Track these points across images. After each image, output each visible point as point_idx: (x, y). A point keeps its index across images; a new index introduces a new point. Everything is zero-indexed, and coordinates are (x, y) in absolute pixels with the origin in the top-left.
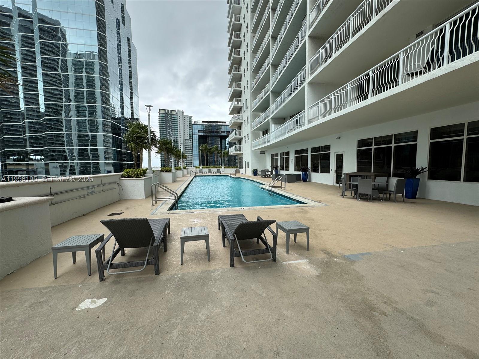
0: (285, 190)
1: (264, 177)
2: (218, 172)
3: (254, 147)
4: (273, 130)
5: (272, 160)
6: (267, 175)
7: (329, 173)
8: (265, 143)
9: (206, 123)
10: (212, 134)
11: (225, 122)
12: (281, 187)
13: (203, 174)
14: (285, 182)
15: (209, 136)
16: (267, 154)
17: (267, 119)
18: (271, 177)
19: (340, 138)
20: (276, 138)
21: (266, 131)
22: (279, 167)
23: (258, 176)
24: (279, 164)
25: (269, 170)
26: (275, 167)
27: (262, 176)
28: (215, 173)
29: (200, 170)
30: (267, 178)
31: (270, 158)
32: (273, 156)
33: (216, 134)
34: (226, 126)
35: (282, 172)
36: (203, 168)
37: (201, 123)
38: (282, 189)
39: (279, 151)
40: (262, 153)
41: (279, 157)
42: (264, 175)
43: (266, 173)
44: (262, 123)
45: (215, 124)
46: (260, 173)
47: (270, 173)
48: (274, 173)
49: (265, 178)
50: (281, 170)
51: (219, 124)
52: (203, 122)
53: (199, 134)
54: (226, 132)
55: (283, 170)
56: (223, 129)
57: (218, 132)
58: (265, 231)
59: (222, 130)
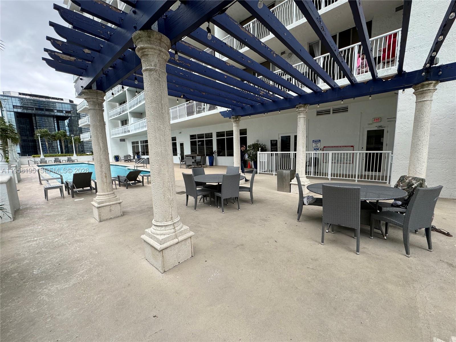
0: (147, 168)
1: (127, 161)
2: (69, 160)
3: (113, 135)
4: (132, 122)
5: (133, 147)
6: (130, 160)
7: (177, 155)
8: (125, 132)
9: (28, 97)
10: (39, 112)
11: (62, 99)
12: (144, 166)
13: (46, 163)
14: (146, 164)
15: (35, 115)
16: (127, 141)
17: (125, 112)
18: (134, 162)
19: (181, 133)
20: (135, 129)
21: (125, 122)
22: (141, 152)
23: (121, 161)
24: (140, 150)
25: (131, 156)
26: (136, 153)
27: (126, 161)
28: (64, 161)
29: (41, 159)
30: (131, 163)
31: (131, 145)
32: (133, 143)
33: (47, 113)
34: (63, 105)
35: (143, 157)
36: (45, 156)
37: (17, 95)
38: (144, 168)
39: (139, 140)
40: (123, 140)
41: (140, 145)
42: (127, 160)
43: (129, 158)
44: (121, 115)
45: (44, 100)
46: (123, 158)
47: (132, 158)
48: (136, 157)
49: (128, 163)
50: (142, 155)
51: (51, 100)
52: (20, 94)
53: (15, 110)
54: (64, 112)
55: (144, 155)
56: (58, 107)
57: (52, 111)
58: (138, 177)
59: (58, 109)
